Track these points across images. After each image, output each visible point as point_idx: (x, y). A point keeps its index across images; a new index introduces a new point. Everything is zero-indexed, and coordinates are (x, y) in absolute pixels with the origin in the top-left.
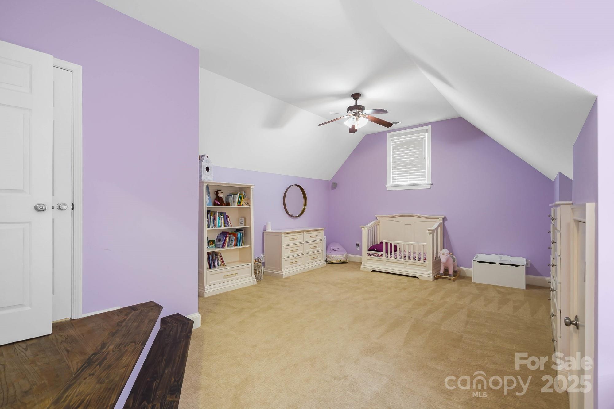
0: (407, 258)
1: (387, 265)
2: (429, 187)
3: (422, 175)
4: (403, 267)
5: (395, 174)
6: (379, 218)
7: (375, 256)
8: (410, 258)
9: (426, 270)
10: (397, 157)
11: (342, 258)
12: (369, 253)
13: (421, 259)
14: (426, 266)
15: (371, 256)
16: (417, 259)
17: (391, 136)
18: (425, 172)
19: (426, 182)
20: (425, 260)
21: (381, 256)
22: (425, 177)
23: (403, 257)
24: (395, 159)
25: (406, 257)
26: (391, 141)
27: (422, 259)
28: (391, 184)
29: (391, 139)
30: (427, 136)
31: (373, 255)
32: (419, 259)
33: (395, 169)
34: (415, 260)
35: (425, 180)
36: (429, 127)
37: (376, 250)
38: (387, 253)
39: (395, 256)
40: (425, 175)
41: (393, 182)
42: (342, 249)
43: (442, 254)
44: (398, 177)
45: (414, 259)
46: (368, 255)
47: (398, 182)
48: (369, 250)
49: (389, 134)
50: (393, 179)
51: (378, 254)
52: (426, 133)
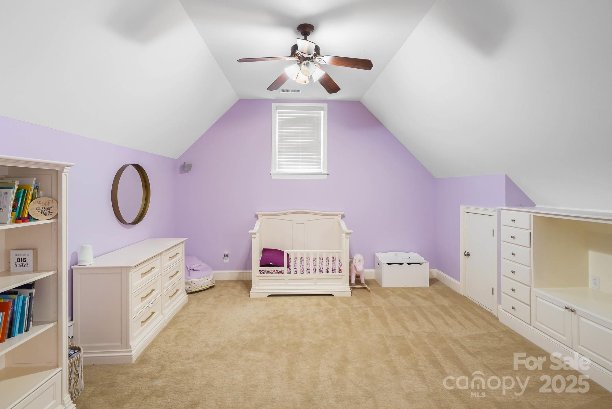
0: (318, 271)
1: (289, 284)
2: (325, 177)
3: (316, 162)
4: (313, 283)
5: (283, 158)
6: (261, 216)
7: (272, 273)
8: (321, 271)
9: (341, 283)
10: (285, 136)
11: (209, 280)
12: (263, 270)
13: (335, 270)
14: (341, 279)
15: (265, 275)
16: (330, 270)
17: (278, 108)
18: (321, 159)
19: (322, 171)
20: (340, 271)
21: (280, 272)
22: (320, 165)
23: (312, 270)
24: (283, 139)
25: (316, 270)
26: (277, 115)
27: (337, 270)
28: (277, 170)
29: (277, 111)
30: (323, 115)
31: (269, 272)
32: (333, 270)
33: (283, 152)
34: (328, 272)
35: (320, 168)
36: (325, 105)
37: (272, 264)
38: (288, 266)
39: (302, 270)
40: (320, 162)
41: (279, 168)
42: (204, 265)
43: (357, 261)
44: (286, 161)
45: (326, 271)
46: (260, 273)
47: (286, 168)
48: (261, 266)
49: (274, 105)
50: (279, 165)
51: (277, 270)
52: (322, 112)
